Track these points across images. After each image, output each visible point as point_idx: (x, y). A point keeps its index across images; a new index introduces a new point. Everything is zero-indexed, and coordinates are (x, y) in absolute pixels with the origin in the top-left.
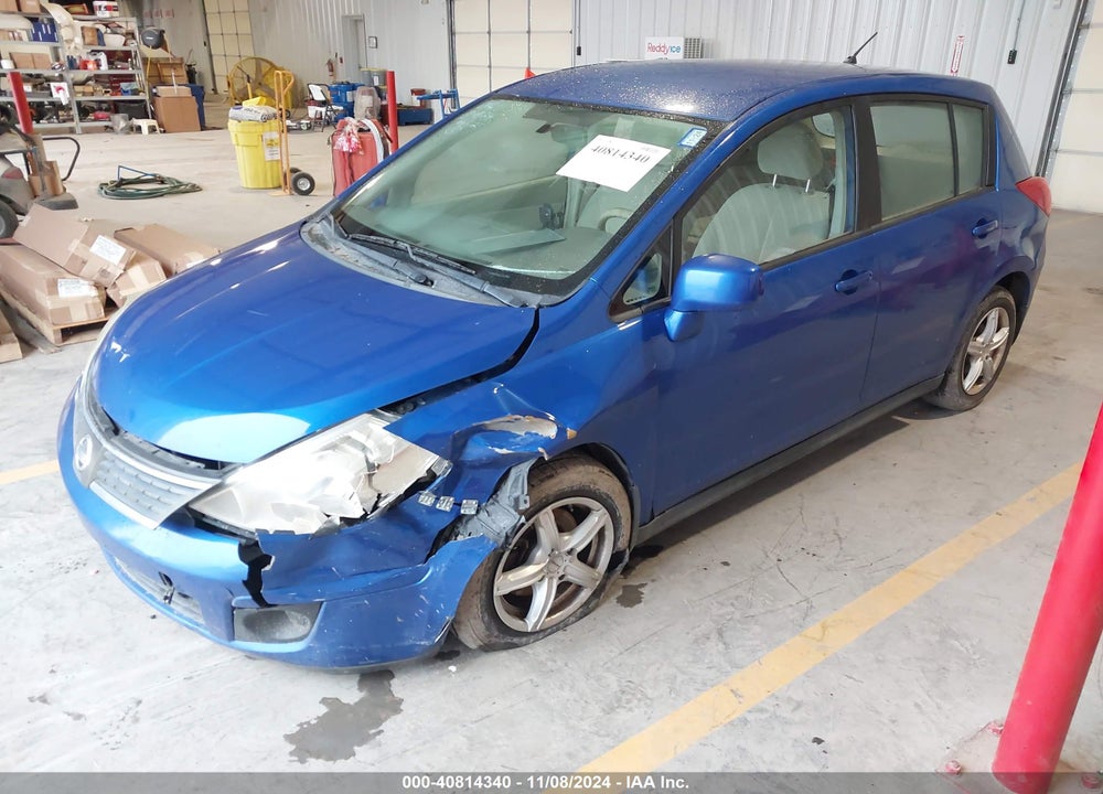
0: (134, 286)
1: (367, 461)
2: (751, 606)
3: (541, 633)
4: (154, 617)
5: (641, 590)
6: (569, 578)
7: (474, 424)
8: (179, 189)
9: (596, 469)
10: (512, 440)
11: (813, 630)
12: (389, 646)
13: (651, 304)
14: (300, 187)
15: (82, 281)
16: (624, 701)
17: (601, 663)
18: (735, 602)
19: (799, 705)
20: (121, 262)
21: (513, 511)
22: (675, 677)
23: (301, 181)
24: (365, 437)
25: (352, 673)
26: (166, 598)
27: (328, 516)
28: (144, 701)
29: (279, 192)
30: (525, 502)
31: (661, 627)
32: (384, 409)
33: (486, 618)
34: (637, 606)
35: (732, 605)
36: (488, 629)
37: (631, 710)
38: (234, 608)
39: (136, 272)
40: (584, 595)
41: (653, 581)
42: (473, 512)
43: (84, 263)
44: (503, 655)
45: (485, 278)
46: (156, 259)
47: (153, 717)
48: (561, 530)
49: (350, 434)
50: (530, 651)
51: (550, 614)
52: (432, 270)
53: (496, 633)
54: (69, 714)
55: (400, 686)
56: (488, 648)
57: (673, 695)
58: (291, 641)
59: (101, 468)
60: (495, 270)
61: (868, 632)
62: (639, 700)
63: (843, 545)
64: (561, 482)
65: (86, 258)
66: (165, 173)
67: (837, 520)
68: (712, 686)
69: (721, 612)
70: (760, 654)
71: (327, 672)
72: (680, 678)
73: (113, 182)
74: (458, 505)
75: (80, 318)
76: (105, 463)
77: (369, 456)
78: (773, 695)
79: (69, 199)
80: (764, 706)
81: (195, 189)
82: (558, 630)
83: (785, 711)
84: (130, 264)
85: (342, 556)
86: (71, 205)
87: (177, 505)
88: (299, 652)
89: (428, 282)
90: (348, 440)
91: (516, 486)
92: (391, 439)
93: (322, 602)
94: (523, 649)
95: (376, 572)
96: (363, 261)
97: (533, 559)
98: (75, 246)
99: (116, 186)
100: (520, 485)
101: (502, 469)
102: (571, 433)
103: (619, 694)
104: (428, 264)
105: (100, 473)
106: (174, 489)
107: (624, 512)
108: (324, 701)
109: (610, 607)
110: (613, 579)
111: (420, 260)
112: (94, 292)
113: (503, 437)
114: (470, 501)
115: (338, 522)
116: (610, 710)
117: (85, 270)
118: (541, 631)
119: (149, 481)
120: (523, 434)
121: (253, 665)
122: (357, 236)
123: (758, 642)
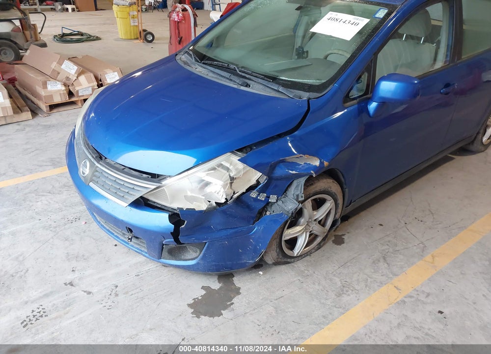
0: (82, 85)
1: (230, 176)
2: (396, 245)
3: (301, 257)
4: (116, 245)
5: (343, 237)
6: (314, 232)
7: (281, 159)
8: (90, 38)
9: (331, 181)
10: (297, 167)
11: (428, 258)
12: (235, 263)
13: (361, 98)
14: (148, 39)
15: (58, 83)
16: (345, 291)
17: (331, 272)
18: (388, 243)
19: (428, 295)
20: (75, 73)
21: (296, 202)
22: (367, 279)
23: (148, 36)
24: (229, 165)
25: (216, 275)
26: (129, 239)
27: (210, 202)
28: (119, 286)
29: (138, 41)
30: (302, 197)
31: (356, 255)
32: (237, 150)
33: (278, 250)
34: (343, 245)
35: (388, 245)
36: (278, 255)
37: (349, 295)
38: (163, 245)
39: (82, 78)
40: (319, 240)
41: (348, 233)
42: (275, 201)
43: (59, 73)
44: (283, 267)
45: (279, 84)
46: (91, 72)
47: (124, 294)
48: (313, 209)
49: (222, 163)
50: (295, 265)
51: (305, 248)
52: (250, 79)
53: (281, 257)
54: (85, 292)
55: (239, 281)
56: (277, 264)
57: (368, 288)
58: (189, 260)
59: (95, 176)
60: (282, 80)
61: (455, 259)
62: (352, 291)
63: (434, 217)
64: (316, 187)
65: (59, 71)
66: (83, 31)
67: (429, 204)
68: (385, 284)
69: (383, 248)
70: (404, 269)
71: (205, 274)
72: (369, 280)
73: (59, 35)
74: (268, 197)
75: (57, 100)
76: (96, 173)
77: (230, 173)
78: (415, 289)
79: (43, 42)
80: (412, 295)
81: (98, 39)
82: (307, 256)
83: (422, 297)
84: (79, 74)
85: (217, 221)
86: (44, 45)
87: (138, 196)
88: (193, 265)
89: (248, 85)
90: (221, 165)
91: (297, 189)
92: (241, 166)
93: (206, 243)
94: (292, 264)
95: (231, 228)
96: (211, 74)
97: (300, 223)
98: (54, 65)
99: (61, 37)
100: (300, 188)
101: (290, 180)
102: (326, 163)
103: (342, 287)
104: (247, 76)
105: (94, 178)
106: (136, 188)
107: (340, 201)
108: (203, 288)
109: (329, 244)
110: (331, 232)
111: (243, 74)
112: (64, 88)
113: (293, 165)
114: (273, 196)
115: (214, 204)
116: (339, 295)
117: (59, 77)
118: (300, 256)
119: (122, 183)
120: (303, 164)
121: (167, 269)
122: (206, 62)
123: (403, 263)
